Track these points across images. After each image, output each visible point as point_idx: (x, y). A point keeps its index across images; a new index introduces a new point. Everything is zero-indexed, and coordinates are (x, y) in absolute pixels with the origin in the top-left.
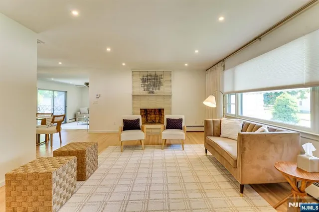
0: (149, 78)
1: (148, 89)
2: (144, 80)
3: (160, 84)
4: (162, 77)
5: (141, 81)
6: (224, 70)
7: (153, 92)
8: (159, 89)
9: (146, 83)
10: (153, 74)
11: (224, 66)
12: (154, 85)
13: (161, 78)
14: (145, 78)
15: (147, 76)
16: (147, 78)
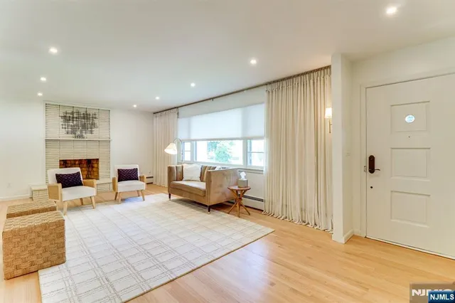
0: (75, 116)
1: (73, 132)
2: (66, 118)
3: (93, 125)
4: (97, 116)
5: (62, 120)
6: (178, 117)
7: (81, 136)
8: (91, 132)
9: (71, 124)
10: (82, 111)
11: (178, 114)
12: (84, 127)
13: (95, 118)
14: (68, 115)
15: (73, 113)
16: (71, 116)
